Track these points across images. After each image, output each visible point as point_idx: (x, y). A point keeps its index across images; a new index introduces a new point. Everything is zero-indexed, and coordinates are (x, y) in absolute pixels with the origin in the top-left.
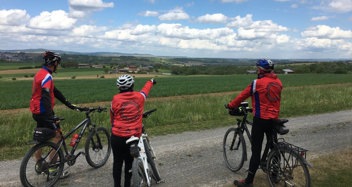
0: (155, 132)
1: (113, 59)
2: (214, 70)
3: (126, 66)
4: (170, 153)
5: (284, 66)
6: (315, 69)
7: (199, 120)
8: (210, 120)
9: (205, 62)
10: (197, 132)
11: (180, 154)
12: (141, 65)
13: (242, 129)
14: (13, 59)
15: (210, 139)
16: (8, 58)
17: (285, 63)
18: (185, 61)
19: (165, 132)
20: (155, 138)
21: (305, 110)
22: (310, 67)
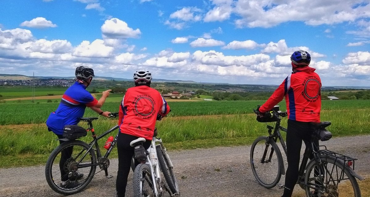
0: (184, 145)
1: (157, 85)
2: (255, 96)
3: (169, 92)
4: (197, 167)
5: (328, 93)
6: (362, 97)
7: (233, 136)
8: (245, 136)
9: (246, 88)
10: (230, 147)
11: (208, 168)
12: (184, 91)
13: (275, 138)
14: (69, 85)
15: (244, 155)
16: (64, 84)
17: (330, 91)
18: (227, 88)
19: (194, 146)
20: (183, 151)
21: (353, 129)
22: (356, 94)
